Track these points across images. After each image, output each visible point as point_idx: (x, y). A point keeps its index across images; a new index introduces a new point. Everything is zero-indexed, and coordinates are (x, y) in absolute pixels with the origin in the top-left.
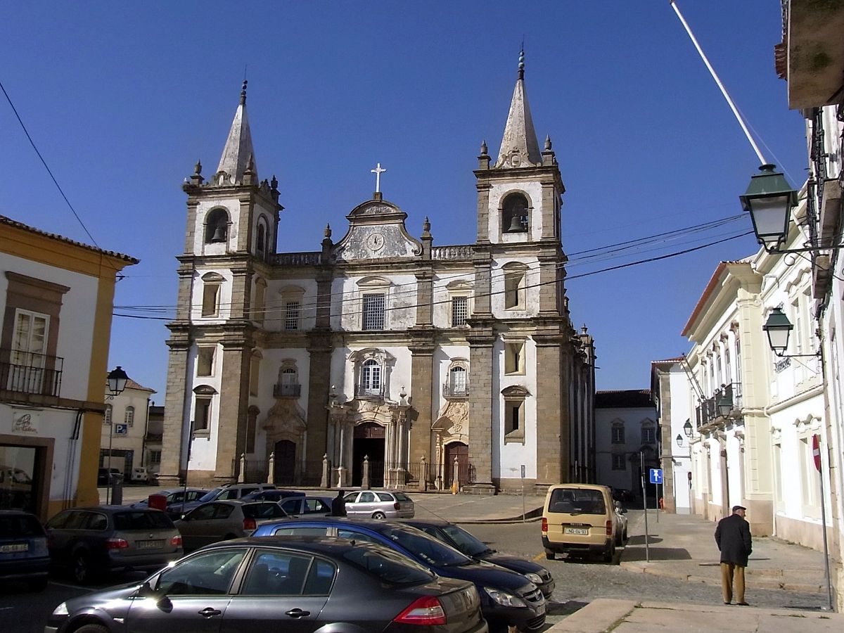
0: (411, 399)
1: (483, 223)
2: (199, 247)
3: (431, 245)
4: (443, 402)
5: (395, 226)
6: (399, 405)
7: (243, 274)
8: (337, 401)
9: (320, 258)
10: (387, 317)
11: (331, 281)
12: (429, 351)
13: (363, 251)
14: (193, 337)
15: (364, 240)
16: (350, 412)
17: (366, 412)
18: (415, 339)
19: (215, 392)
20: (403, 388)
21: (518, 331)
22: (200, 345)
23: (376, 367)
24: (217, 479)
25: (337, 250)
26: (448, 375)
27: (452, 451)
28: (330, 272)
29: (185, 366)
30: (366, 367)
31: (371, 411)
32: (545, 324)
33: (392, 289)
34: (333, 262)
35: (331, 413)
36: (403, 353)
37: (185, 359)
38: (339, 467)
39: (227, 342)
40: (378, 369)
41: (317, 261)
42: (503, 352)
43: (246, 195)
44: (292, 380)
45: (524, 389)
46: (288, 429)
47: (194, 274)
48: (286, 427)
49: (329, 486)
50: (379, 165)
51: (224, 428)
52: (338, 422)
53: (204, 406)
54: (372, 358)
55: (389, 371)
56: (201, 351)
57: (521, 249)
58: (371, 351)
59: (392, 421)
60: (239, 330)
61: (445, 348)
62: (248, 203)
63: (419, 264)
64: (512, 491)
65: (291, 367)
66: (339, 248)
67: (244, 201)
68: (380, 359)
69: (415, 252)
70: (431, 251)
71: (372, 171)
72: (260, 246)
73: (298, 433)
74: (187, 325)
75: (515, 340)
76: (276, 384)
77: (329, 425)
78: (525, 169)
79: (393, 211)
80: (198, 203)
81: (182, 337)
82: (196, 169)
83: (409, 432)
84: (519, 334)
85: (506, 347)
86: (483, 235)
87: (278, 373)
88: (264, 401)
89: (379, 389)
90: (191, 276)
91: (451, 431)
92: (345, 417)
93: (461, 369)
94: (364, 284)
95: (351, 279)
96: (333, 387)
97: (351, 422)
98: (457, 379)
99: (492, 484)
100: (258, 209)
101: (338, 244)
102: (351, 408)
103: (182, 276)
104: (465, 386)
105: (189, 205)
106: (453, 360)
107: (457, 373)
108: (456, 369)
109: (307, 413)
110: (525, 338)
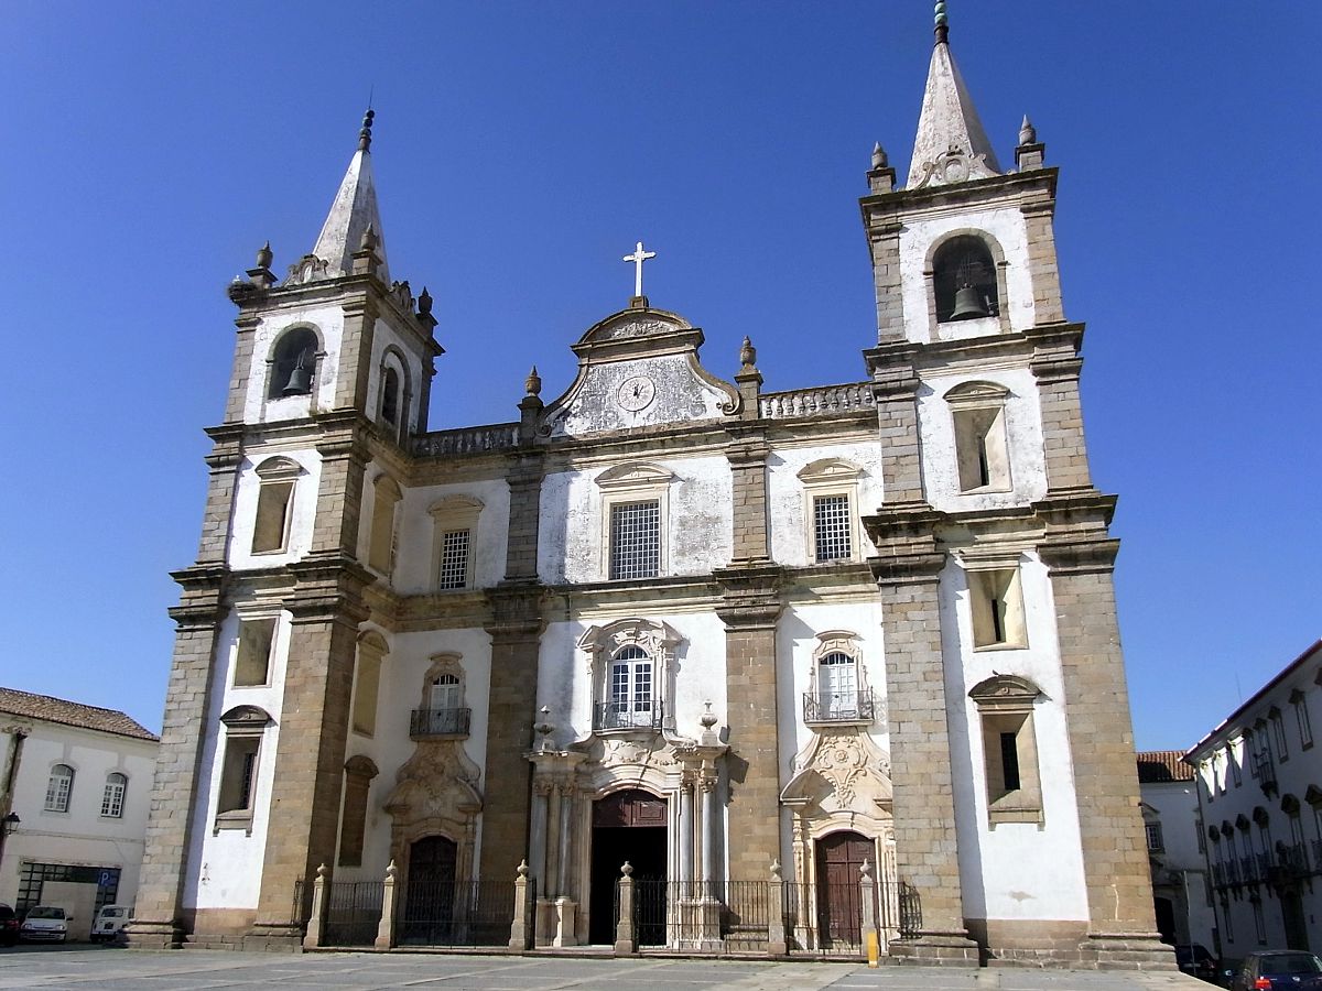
0: (726, 732)
1: (891, 305)
2: (255, 406)
3: (758, 392)
4: (805, 737)
5: (678, 359)
6: (700, 744)
7: (344, 456)
8: (551, 742)
9: (515, 435)
10: (664, 550)
11: (539, 481)
12: (768, 618)
13: (610, 415)
14: (230, 600)
15: (611, 392)
16: (583, 768)
17: (620, 765)
18: (732, 594)
19: (267, 720)
20: (708, 705)
21: (998, 541)
22: (246, 616)
23: (643, 662)
24: (259, 930)
25: (553, 415)
26: (813, 674)
27: (834, 855)
28: (538, 461)
29: (207, 664)
30: (620, 663)
31: (633, 762)
32: (1067, 517)
33: (676, 487)
34: (547, 441)
35: (539, 768)
36: (704, 628)
37: (208, 648)
38: (557, 896)
39: (299, 604)
40: (648, 667)
41: (511, 441)
42: (965, 594)
43: (359, 296)
44: (453, 699)
45: (1026, 683)
46: (441, 810)
47: (240, 462)
48: (435, 806)
49: (530, 944)
50: (639, 245)
51: (284, 804)
52: (556, 791)
53: (243, 755)
54: (632, 642)
55: (673, 669)
56: (247, 630)
57: (987, 352)
58: (629, 626)
59: (685, 784)
60: (329, 575)
61: (804, 612)
62: (362, 312)
63: (734, 430)
64: (1024, 955)
65: (451, 670)
66: (558, 411)
67: (353, 309)
68: (652, 643)
69: (725, 407)
70: (759, 403)
71: (626, 259)
72: (388, 410)
73: (463, 818)
74: (218, 571)
75: (991, 564)
76: (417, 708)
77: (534, 796)
78: (980, 182)
79: (672, 328)
80: (259, 321)
81: (206, 598)
82: (259, 258)
83: (725, 809)
84: (1001, 548)
85: (972, 581)
86: (893, 331)
87: (420, 683)
88: (389, 747)
89: (650, 713)
90: (234, 468)
91: (828, 804)
92: (572, 777)
93: (843, 658)
94: (614, 480)
95: (585, 473)
96: (544, 709)
97: (586, 791)
98: (835, 683)
99: (968, 936)
100: (384, 334)
101: (556, 405)
102: (586, 756)
103: (216, 470)
104: (856, 695)
105: (239, 325)
106: (825, 637)
107: (835, 670)
108: (831, 659)
109: (483, 774)
110: (1019, 556)
